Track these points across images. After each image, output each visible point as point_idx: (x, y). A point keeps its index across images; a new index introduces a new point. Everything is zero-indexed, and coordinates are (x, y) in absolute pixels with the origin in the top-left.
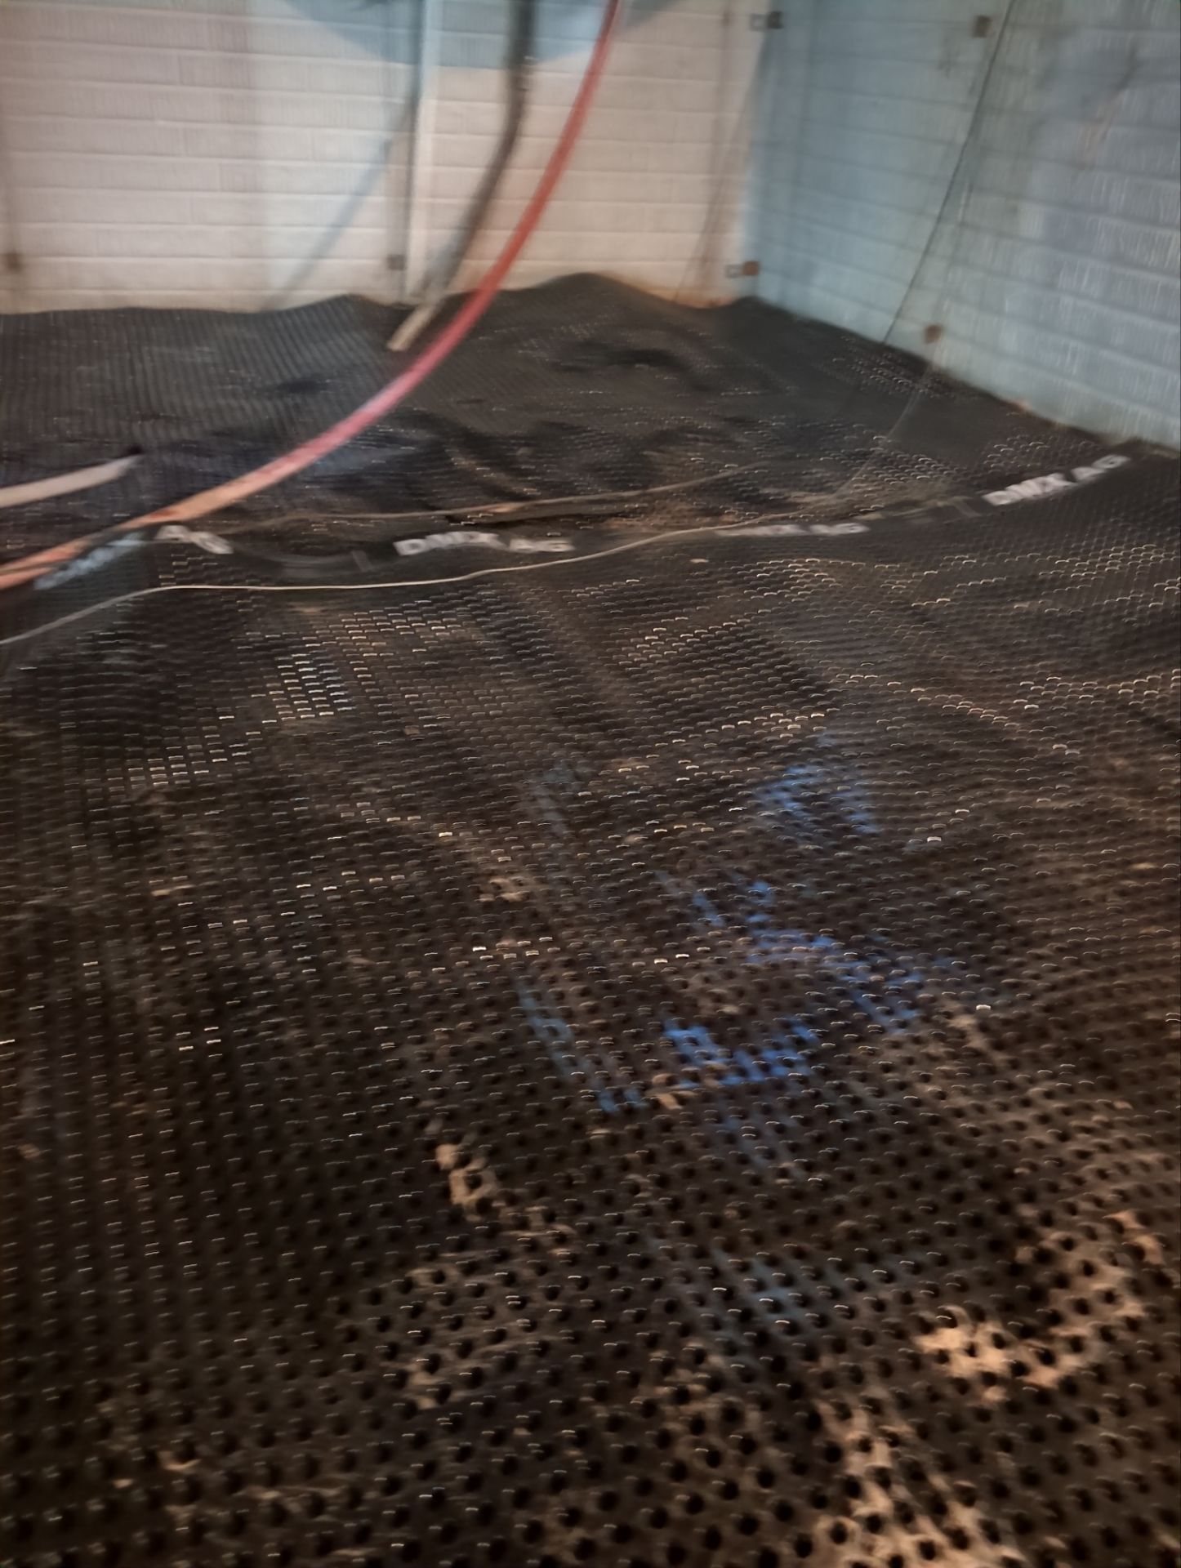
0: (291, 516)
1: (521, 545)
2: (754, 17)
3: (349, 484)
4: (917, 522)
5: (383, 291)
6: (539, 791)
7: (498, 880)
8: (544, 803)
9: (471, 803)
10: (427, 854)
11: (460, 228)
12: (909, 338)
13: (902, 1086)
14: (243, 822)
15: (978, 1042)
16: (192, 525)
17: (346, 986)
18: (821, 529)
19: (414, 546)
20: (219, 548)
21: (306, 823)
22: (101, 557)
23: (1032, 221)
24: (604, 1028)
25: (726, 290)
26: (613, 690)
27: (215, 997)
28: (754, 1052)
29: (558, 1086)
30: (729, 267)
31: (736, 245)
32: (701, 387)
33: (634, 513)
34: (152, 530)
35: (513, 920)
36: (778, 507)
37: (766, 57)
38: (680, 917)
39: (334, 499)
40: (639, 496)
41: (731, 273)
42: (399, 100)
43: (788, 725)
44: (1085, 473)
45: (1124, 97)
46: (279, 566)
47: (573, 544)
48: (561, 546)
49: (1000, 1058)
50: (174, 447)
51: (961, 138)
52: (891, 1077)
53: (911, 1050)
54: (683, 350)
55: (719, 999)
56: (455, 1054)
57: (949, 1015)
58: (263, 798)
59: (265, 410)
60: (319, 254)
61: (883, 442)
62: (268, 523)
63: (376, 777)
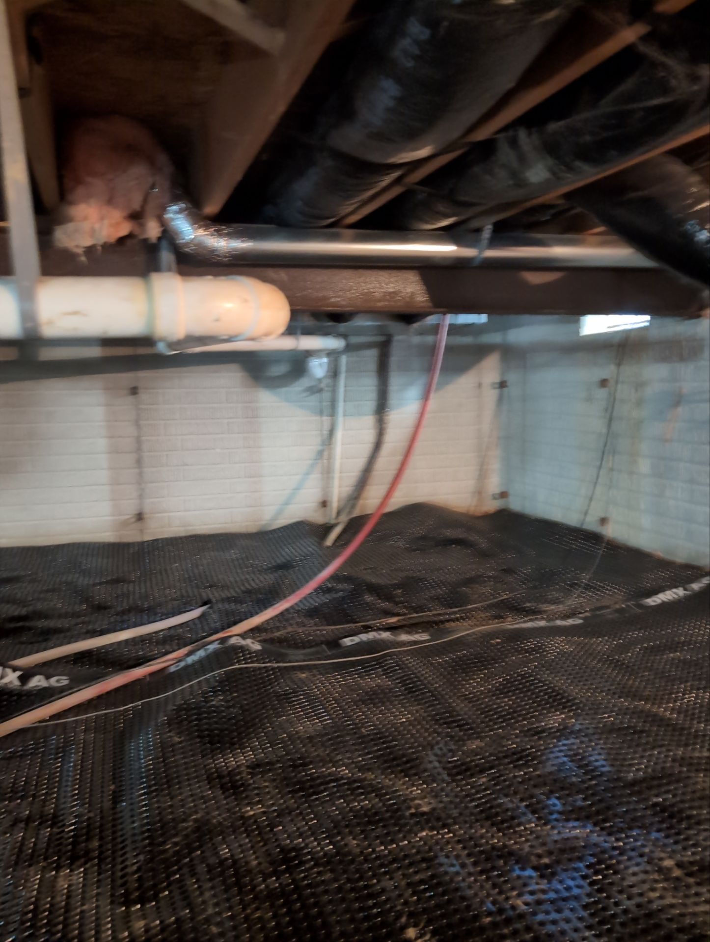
0: (290, 629)
1: (404, 637)
2: (494, 383)
3: (313, 613)
4: (610, 616)
5: (318, 518)
6: (432, 758)
7: (417, 802)
8: (437, 764)
9: (398, 765)
10: (377, 791)
11: (354, 486)
12: (591, 524)
13: (641, 895)
14: (285, 779)
15: (677, 873)
16: (243, 636)
17: (349, 853)
18: (559, 623)
19: (352, 641)
20: (257, 647)
21: (318, 777)
22: (201, 653)
23: (644, 466)
24: (482, 872)
25: (491, 506)
26: (462, 708)
27: (285, 861)
28: (561, 882)
29: (463, 898)
30: (493, 495)
31: (494, 484)
32: (485, 555)
33: (457, 619)
34: (223, 640)
35: (428, 821)
36: (534, 613)
37: (500, 400)
38: (513, 818)
39: (306, 621)
40: (459, 611)
41: (494, 497)
42: (326, 433)
43: (555, 720)
44: (696, 586)
45: (680, 409)
46: (286, 655)
47: (430, 636)
48: (424, 637)
49: (691, 880)
50: (229, 600)
51: (604, 431)
52: (635, 890)
53: (642, 877)
54: (473, 537)
55: (539, 856)
56: (409, 885)
57: (661, 859)
58: (295, 767)
59: (269, 579)
60: (287, 503)
61: (585, 578)
62: (277, 634)
63: (348, 755)
